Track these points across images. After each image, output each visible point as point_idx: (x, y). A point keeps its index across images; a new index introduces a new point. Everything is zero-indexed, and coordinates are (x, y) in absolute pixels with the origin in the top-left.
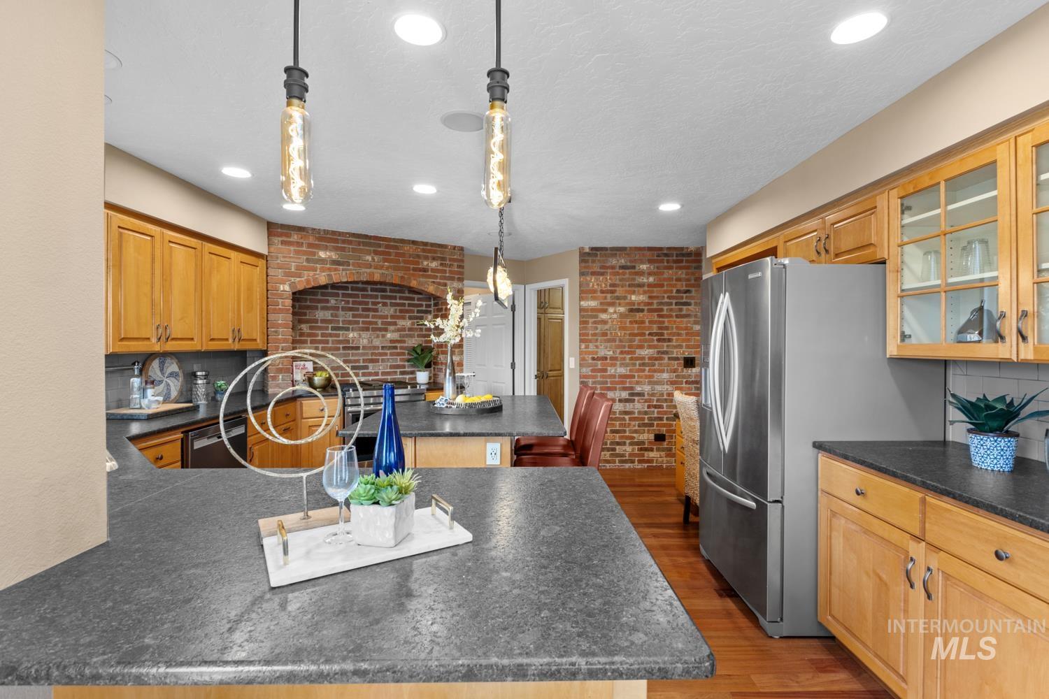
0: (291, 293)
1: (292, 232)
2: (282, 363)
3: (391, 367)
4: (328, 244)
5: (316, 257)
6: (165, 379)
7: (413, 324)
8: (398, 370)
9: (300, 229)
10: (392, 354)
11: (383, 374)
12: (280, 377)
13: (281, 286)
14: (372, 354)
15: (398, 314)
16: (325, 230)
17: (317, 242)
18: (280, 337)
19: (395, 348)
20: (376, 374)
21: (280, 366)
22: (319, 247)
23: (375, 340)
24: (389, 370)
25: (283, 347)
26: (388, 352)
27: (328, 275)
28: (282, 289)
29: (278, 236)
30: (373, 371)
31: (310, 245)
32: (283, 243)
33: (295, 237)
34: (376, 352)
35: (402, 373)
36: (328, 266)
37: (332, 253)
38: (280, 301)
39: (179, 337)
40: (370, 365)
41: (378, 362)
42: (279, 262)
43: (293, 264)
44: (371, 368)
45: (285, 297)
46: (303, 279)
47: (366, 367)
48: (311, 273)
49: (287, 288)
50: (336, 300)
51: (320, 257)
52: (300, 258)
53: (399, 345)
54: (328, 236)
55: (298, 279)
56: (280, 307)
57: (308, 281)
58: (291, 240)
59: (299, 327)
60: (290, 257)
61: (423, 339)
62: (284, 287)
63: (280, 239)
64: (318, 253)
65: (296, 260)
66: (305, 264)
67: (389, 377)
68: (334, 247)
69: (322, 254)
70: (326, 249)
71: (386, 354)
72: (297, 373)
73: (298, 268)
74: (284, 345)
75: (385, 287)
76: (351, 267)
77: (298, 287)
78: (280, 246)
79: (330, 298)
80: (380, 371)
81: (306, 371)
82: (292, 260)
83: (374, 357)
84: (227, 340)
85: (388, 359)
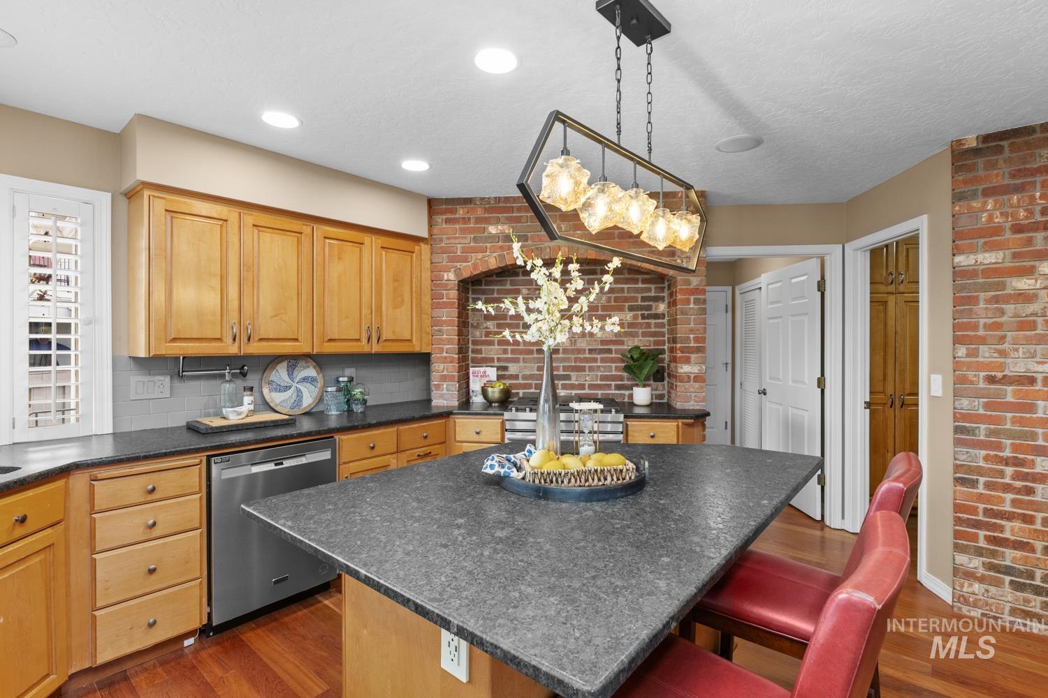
0: (457, 282)
1: (458, 207)
2: (447, 370)
3: (603, 378)
4: (500, 215)
5: (486, 234)
6: (295, 385)
7: (635, 317)
8: (613, 383)
9: (467, 201)
10: (603, 360)
11: (592, 387)
12: (445, 386)
13: (446, 274)
14: (576, 360)
15: (613, 303)
16: (496, 198)
17: (486, 215)
18: (445, 336)
19: (609, 351)
20: (582, 387)
21: (445, 373)
22: (488, 221)
23: (580, 340)
24: (599, 382)
25: (447, 349)
26: (599, 356)
27: (499, 255)
28: (446, 278)
29: (442, 214)
30: (577, 383)
31: (478, 220)
32: (448, 221)
33: (461, 212)
34: (582, 356)
35: (618, 387)
36: (500, 244)
37: (506, 227)
38: (445, 292)
39: (271, 337)
40: (572, 374)
41: (585, 371)
42: (443, 245)
43: (459, 246)
44: (574, 378)
45: (449, 287)
46: (469, 263)
47: (568, 377)
48: (480, 256)
49: (452, 276)
50: (529, 289)
51: (490, 233)
52: (466, 238)
53: (613, 347)
54: (501, 205)
55: (464, 264)
56: (445, 300)
57: (475, 266)
58: (457, 216)
59: (485, 325)
60: (458, 238)
61: (652, 339)
62: (448, 275)
63: (444, 217)
64: (488, 229)
65: (462, 241)
66: (472, 244)
67: (600, 392)
68: (507, 218)
69: (493, 230)
70: (498, 221)
71: (595, 360)
72: (474, 382)
73: (464, 250)
74: (448, 346)
75: (594, 267)
76: (529, 242)
77: (464, 274)
78: (444, 226)
79: (521, 287)
80: (587, 383)
81: (487, 379)
82: (457, 241)
83: (578, 364)
84: (358, 340)
85: (599, 367)
